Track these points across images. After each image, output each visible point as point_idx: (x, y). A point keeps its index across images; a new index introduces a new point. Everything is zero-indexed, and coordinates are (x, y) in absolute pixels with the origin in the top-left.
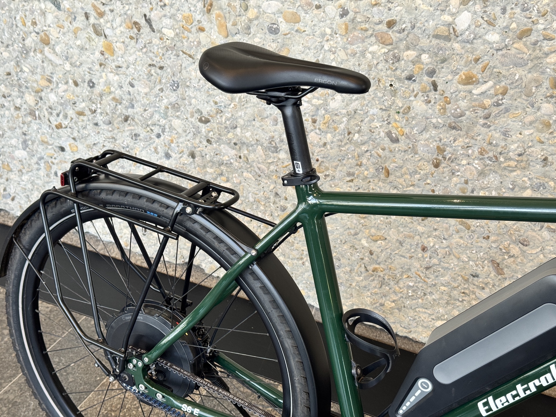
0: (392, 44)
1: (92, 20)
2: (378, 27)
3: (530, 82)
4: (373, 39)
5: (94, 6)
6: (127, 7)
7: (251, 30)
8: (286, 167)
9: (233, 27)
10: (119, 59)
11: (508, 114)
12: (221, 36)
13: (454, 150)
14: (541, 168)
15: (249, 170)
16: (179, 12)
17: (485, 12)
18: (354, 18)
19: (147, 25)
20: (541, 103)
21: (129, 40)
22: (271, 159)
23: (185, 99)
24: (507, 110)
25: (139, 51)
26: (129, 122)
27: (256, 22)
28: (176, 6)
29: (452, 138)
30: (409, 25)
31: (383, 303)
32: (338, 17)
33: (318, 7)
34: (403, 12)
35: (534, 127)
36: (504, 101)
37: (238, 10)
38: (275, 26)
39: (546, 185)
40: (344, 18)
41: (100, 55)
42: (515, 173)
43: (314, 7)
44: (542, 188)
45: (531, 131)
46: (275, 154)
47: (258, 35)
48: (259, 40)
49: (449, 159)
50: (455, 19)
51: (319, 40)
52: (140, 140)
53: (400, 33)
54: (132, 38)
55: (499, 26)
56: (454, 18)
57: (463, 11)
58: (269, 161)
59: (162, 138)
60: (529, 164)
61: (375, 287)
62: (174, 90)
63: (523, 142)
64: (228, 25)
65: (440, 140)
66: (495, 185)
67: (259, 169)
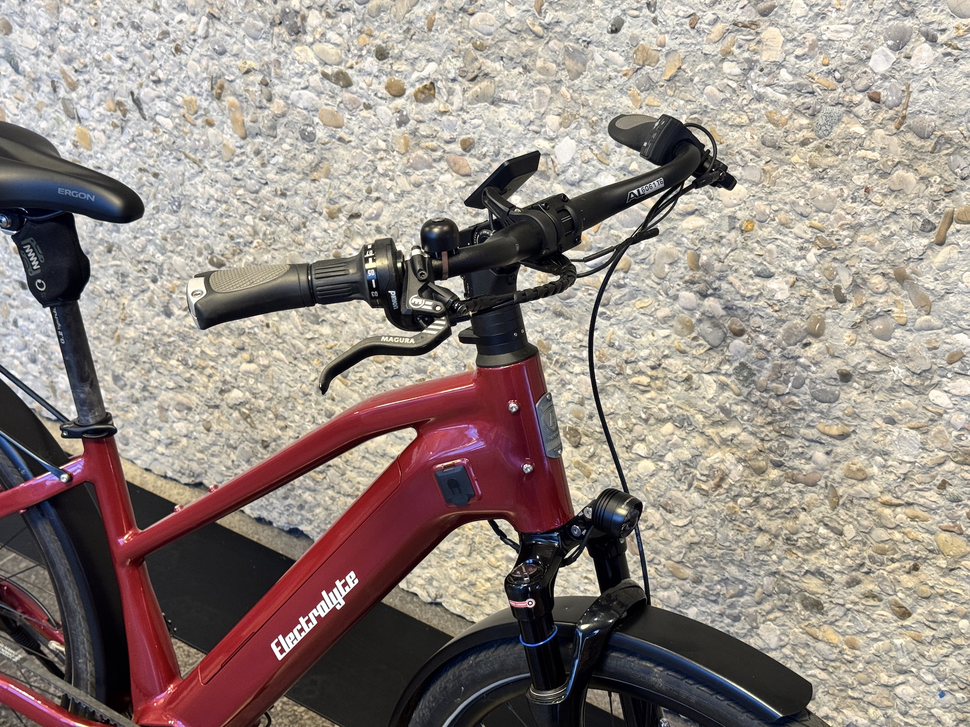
0: (468, 175)
1: (62, 93)
2: (448, 148)
3: (661, 256)
4: (443, 165)
5: (63, 72)
6: (108, 77)
7: (278, 131)
8: (331, 348)
9: (252, 124)
10: (99, 155)
11: (633, 301)
12: (236, 136)
13: (563, 349)
14: (683, 392)
15: (280, 347)
16: (179, 93)
17: (593, 142)
18: (417, 129)
19: (135, 107)
20: (678, 290)
21: (111, 128)
22: (311, 333)
23: (189, 227)
24: (633, 296)
25: (124, 146)
26: (113, 253)
27: (284, 120)
28: (174, 84)
29: (558, 330)
30: (492, 149)
31: (473, 581)
32: (394, 126)
33: (368, 107)
34: (482, 128)
35: (672, 326)
36: (627, 281)
37: (258, 99)
38: (310, 129)
39: (691, 419)
40: (403, 128)
41: (72, 147)
42: (648, 395)
43: (362, 107)
44: (686, 424)
45: (666, 332)
46: (316, 327)
47: (288, 140)
48: (288, 147)
49: (557, 362)
50: (553, 147)
51: (370, 157)
52: (129, 283)
53: (479, 159)
54: (115, 126)
55: (614, 165)
56: (552, 145)
57: (564, 137)
58: (308, 336)
59: (159, 283)
60: (667, 383)
61: (461, 554)
62: (175, 212)
63: (657, 347)
64: (246, 119)
65: (542, 332)
66: (622, 410)
67: (294, 346)
